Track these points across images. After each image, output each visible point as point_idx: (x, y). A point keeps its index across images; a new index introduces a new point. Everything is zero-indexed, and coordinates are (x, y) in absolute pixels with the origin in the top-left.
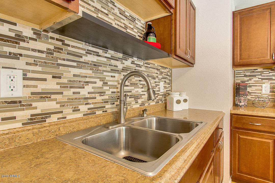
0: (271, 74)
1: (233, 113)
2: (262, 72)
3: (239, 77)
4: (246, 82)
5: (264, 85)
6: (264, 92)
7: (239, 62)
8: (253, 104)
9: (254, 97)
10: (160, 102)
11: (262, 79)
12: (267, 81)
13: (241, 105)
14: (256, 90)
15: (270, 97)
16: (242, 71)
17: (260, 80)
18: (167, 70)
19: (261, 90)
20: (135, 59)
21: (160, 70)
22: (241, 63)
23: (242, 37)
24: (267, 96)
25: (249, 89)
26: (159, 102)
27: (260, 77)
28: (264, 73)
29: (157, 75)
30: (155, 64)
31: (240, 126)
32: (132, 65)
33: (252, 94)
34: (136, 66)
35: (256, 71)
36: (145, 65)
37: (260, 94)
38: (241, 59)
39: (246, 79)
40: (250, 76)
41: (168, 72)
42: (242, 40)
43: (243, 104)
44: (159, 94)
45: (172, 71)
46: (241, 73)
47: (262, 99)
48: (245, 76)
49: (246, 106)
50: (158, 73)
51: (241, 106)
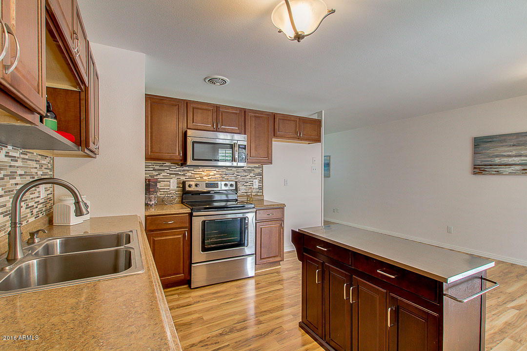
0: (177, 169)
1: (147, 214)
2: (169, 167)
3: (148, 170)
4: (155, 177)
5: (172, 181)
6: (172, 187)
7: (150, 155)
8: (163, 201)
9: (162, 193)
10: (41, 215)
11: (171, 174)
12: (174, 176)
13: (151, 204)
14: (165, 185)
15: (177, 193)
16: (150, 164)
17: (169, 175)
18: (48, 159)
19: (170, 186)
20: (10, 147)
21: (39, 161)
22: (152, 157)
23: (153, 127)
24: (174, 191)
25: (159, 185)
26: (39, 216)
27: (168, 171)
28: (172, 167)
29: (35, 170)
30: (33, 153)
31: (155, 228)
32: (7, 159)
33: (161, 190)
34: (12, 160)
35: (165, 165)
36: (22, 156)
37: (168, 190)
38: (152, 152)
39: (155, 173)
40: (159, 170)
41: (49, 163)
42: (153, 130)
43: (153, 202)
44: (39, 202)
45: (53, 161)
46: (150, 167)
47: (171, 195)
48: (154, 170)
49: (156, 205)
50: (36, 168)
51: (151, 206)
